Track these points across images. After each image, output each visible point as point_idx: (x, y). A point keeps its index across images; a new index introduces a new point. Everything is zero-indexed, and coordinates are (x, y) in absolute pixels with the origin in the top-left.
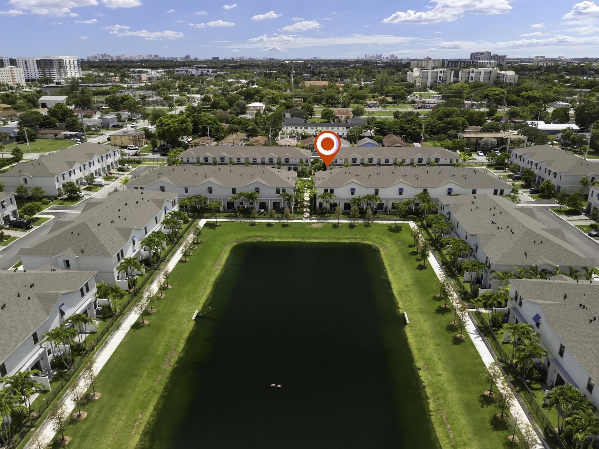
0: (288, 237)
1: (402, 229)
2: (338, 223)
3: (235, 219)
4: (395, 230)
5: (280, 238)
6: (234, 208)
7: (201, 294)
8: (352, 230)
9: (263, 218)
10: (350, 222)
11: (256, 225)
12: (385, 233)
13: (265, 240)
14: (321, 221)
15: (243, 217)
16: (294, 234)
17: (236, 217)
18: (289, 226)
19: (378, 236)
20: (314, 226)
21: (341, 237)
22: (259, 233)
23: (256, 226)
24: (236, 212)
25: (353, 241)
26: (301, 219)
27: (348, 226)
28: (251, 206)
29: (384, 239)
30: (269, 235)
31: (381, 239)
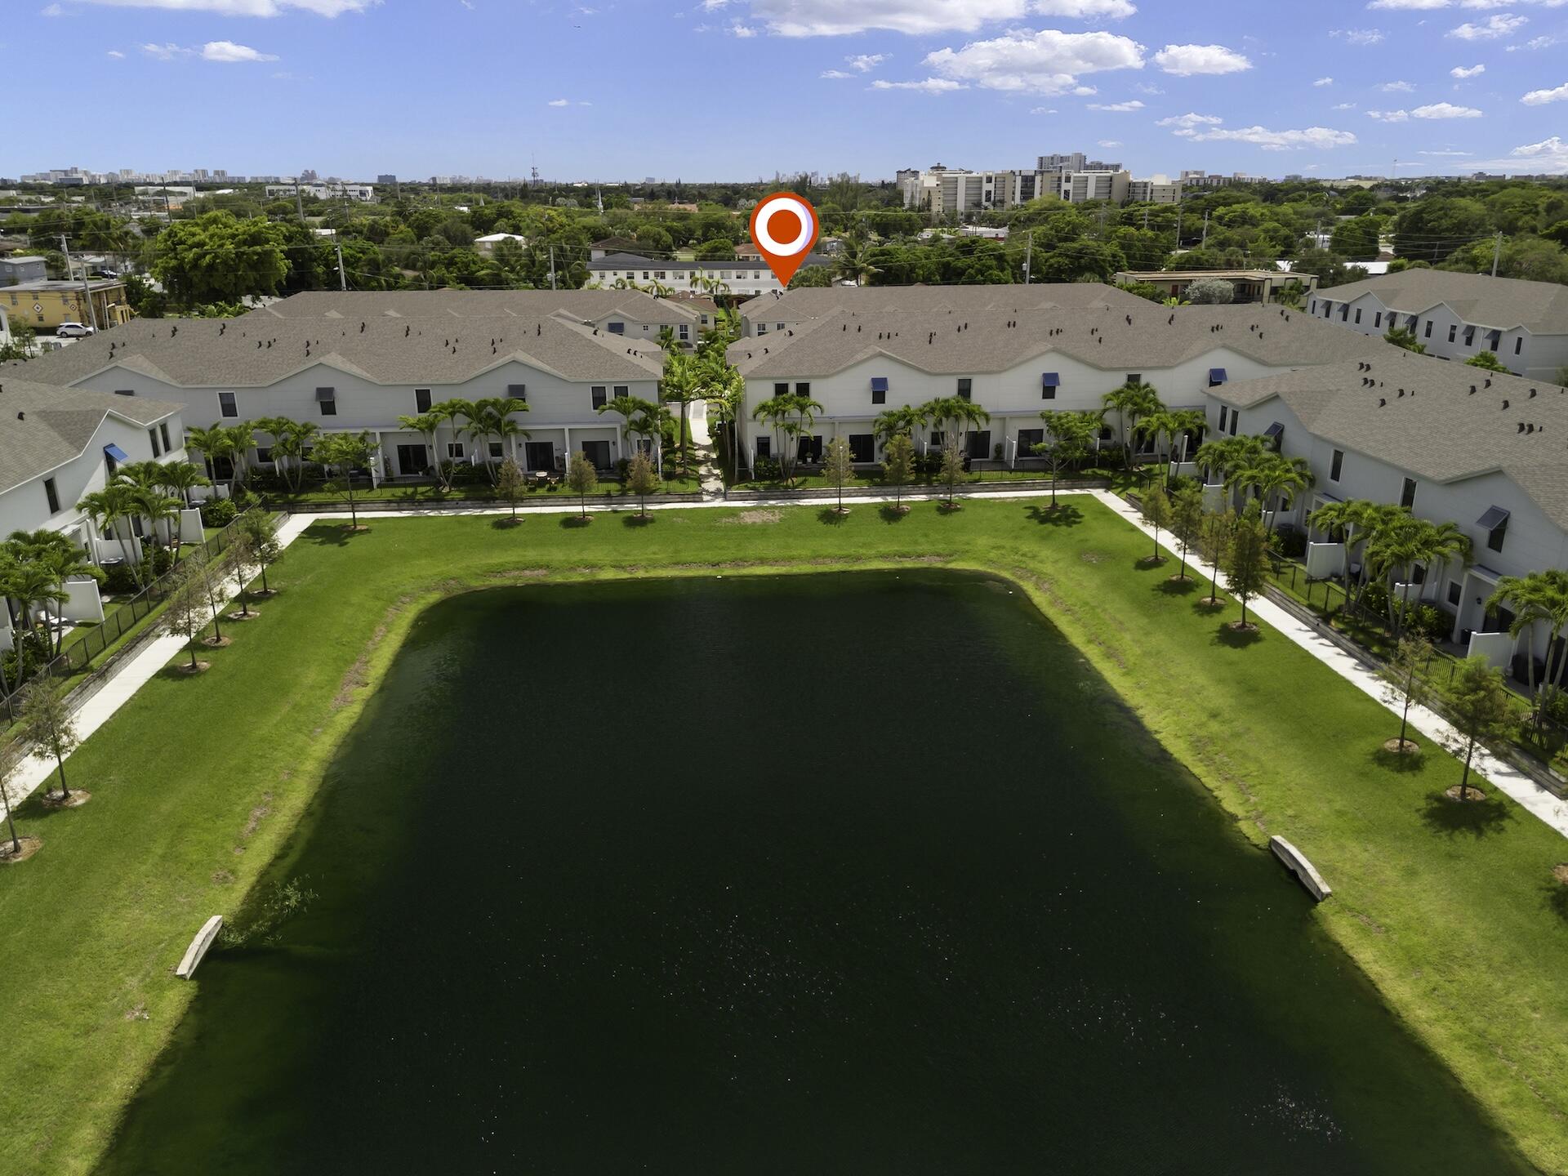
0: (654, 565)
1: (1081, 512)
2: (840, 506)
3: (433, 509)
4: (1059, 518)
5: (623, 568)
6: (429, 471)
7: (252, 825)
8: (894, 525)
9: (544, 500)
10: (879, 500)
11: (518, 524)
12: (1023, 528)
13: (558, 579)
14: (772, 502)
15: (466, 499)
16: (677, 551)
17: (438, 501)
18: (652, 521)
19: (1000, 542)
20: (749, 521)
21: (861, 551)
22: (531, 555)
23: (516, 530)
24: (438, 484)
25: (908, 564)
26: (696, 496)
27: (876, 513)
28: (497, 459)
29: (1025, 548)
30: (575, 557)
31: (1015, 551)
